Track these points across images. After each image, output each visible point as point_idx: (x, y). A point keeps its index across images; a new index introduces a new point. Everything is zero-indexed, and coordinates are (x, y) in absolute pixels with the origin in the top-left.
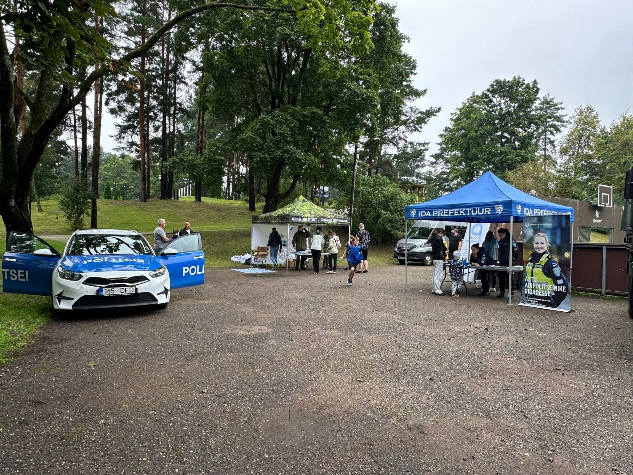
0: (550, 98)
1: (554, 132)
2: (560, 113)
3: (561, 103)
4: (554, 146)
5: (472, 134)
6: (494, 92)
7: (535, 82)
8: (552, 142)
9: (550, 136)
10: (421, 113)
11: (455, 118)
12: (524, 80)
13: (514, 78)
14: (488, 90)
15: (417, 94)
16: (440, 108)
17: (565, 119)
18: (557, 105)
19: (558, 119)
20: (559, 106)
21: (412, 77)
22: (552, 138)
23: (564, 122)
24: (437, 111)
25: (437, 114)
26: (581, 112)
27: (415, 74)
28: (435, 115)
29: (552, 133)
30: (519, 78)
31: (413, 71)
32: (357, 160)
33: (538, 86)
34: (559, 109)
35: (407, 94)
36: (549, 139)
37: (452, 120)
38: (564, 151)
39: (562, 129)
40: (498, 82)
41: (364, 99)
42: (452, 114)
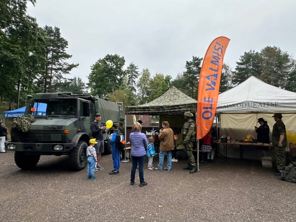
0: (133, 64)
1: (135, 77)
2: (137, 70)
3: (137, 67)
4: (135, 83)
5: (99, 76)
6: (107, 59)
7: (123, 57)
8: (134, 82)
9: (133, 79)
10: (69, 65)
11: (93, 68)
12: (119, 56)
13: (115, 55)
14: (105, 58)
15: (68, 56)
16: (78, 64)
17: (138, 73)
18: (136, 67)
19: (136, 72)
20: (136, 68)
21: (65, 49)
22: (134, 80)
23: (138, 74)
24: (77, 66)
25: (77, 67)
26: (144, 71)
27: (67, 47)
28: (76, 67)
29: (134, 78)
30: (117, 55)
31: (66, 46)
32: (20, 87)
33: (124, 59)
34: (136, 69)
35: (61, 56)
36: (133, 80)
37: (91, 69)
38: (138, 86)
39: (138, 77)
40: (108, 55)
41: (11, 59)
42: (91, 67)
